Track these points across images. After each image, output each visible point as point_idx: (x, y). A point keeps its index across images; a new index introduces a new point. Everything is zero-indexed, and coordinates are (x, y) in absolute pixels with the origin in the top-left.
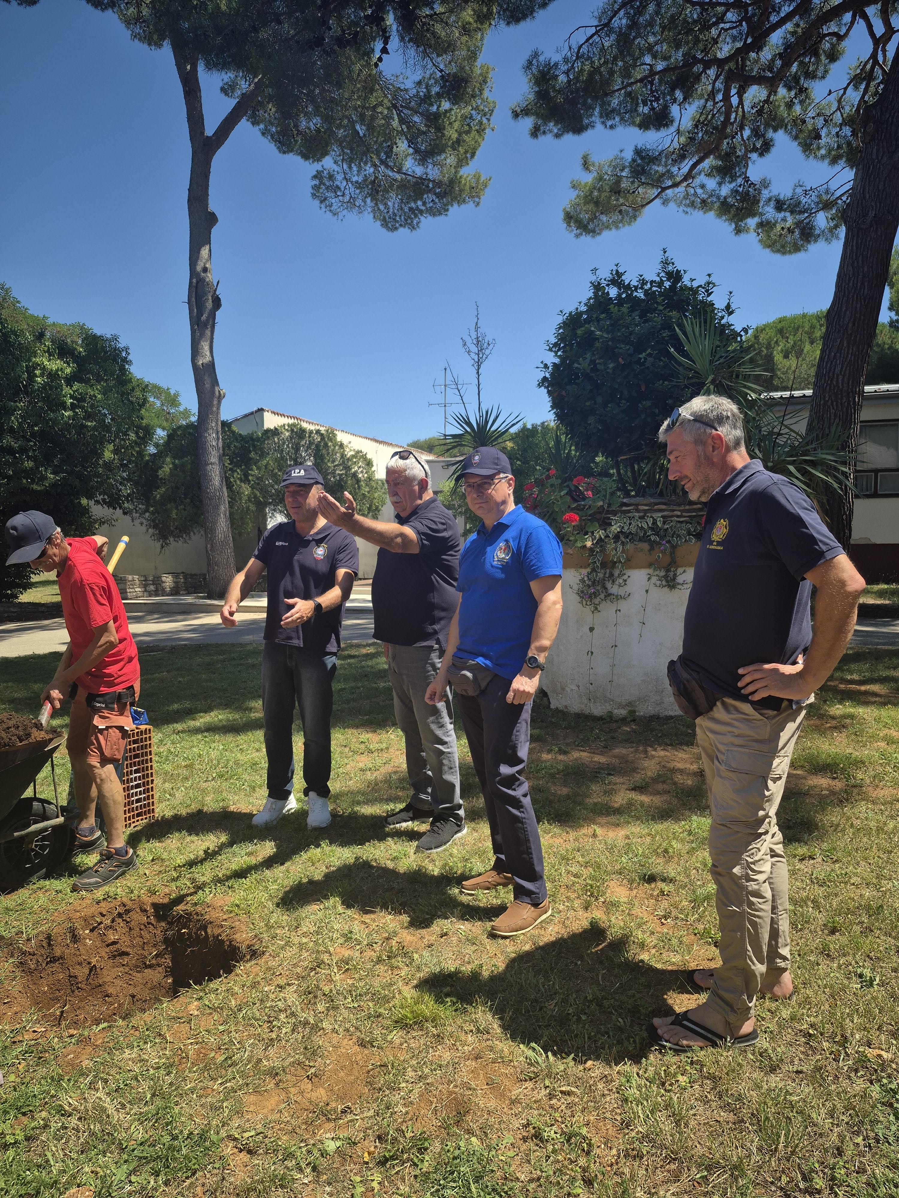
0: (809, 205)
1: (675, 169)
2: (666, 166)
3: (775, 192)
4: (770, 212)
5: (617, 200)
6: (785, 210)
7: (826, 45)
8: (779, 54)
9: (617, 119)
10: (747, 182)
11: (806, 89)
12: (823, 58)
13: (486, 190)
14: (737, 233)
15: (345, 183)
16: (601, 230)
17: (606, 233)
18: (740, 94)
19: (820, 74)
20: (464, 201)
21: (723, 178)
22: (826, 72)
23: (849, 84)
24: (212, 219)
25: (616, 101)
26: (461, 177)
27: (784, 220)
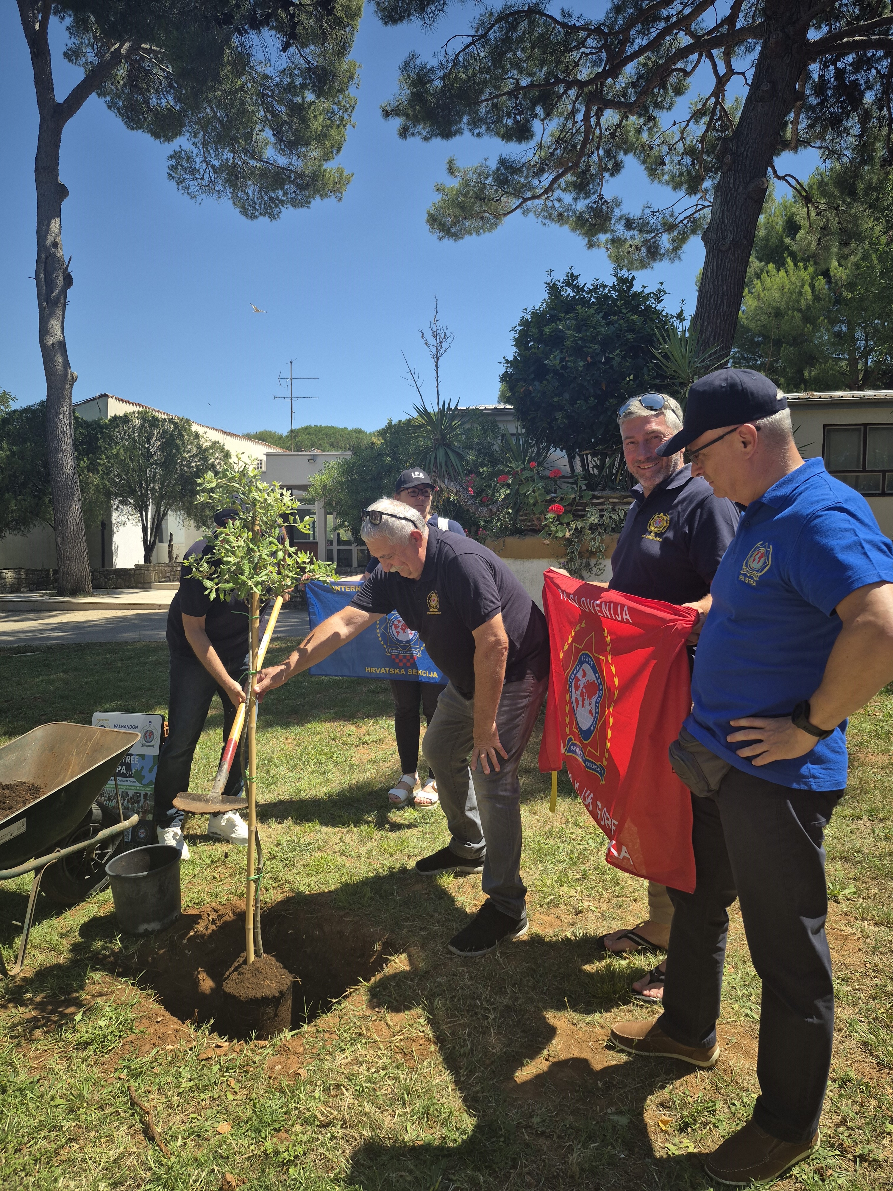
0: (656, 225)
1: (535, 182)
2: (527, 177)
3: (625, 211)
4: (620, 229)
5: (481, 206)
6: (634, 229)
7: (673, 80)
8: (632, 82)
9: (484, 128)
10: (601, 199)
11: (655, 118)
12: (670, 90)
13: (348, 186)
14: (589, 248)
15: (204, 167)
16: (463, 235)
17: (467, 238)
18: (598, 116)
19: (666, 105)
20: (327, 195)
21: (579, 193)
22: (672, 104)
23: (691, 118)
24: (63, 192)
25: (483, 111)
26: (325, 171)
27: (633, 238)
